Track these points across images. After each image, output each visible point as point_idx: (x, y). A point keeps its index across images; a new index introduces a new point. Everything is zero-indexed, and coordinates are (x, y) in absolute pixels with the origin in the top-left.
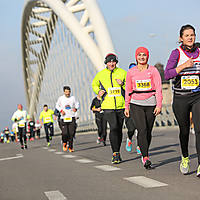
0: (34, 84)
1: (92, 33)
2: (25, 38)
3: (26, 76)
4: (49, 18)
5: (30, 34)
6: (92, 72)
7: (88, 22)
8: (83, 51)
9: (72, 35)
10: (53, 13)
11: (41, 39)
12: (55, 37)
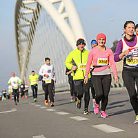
0: (24, 56)
1: (67, 19)
2: (17, 23)
3: (18, 51)
4: (35, 8)
5: (21, 20)
6: (67, 47)
7: (64, 10)
8: (60, 32)
9: (52, 20)
10: (38, 4)
11: (29, 23)
12: (39, 21)
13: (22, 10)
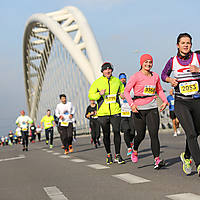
0: (34, 94)
1: (84, 50)
2: (26, 54)
3: (28, 88)
4: (47, 37)
5: (31, 51)
6: (84, 84)
7: (81, 40)
9: (67, 52)
10: (51, 33)
11: (40, 55)
12: (52, 53)
13: (32, 40)
